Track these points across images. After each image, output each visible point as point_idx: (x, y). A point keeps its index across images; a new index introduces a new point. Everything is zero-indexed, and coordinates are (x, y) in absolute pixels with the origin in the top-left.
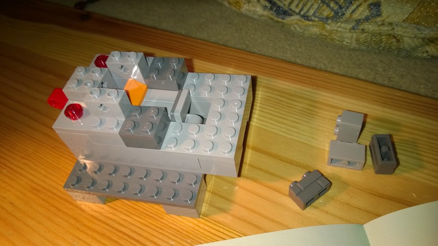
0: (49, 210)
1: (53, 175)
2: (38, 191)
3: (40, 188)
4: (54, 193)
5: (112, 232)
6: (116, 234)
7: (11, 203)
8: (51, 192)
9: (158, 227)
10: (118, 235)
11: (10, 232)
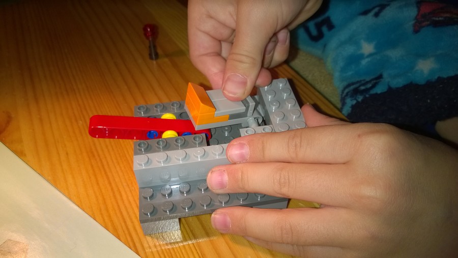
0: (90, 178)
1: (113, 149)
2: (94, 156)
3: (95, 154)
4: (103, 166)
5: (124, 231)
6: (126, 236)
7: (67, 154)
8: (102, 162)
9: (164, 254)
10: (126, 238)
11: (50, 178)
